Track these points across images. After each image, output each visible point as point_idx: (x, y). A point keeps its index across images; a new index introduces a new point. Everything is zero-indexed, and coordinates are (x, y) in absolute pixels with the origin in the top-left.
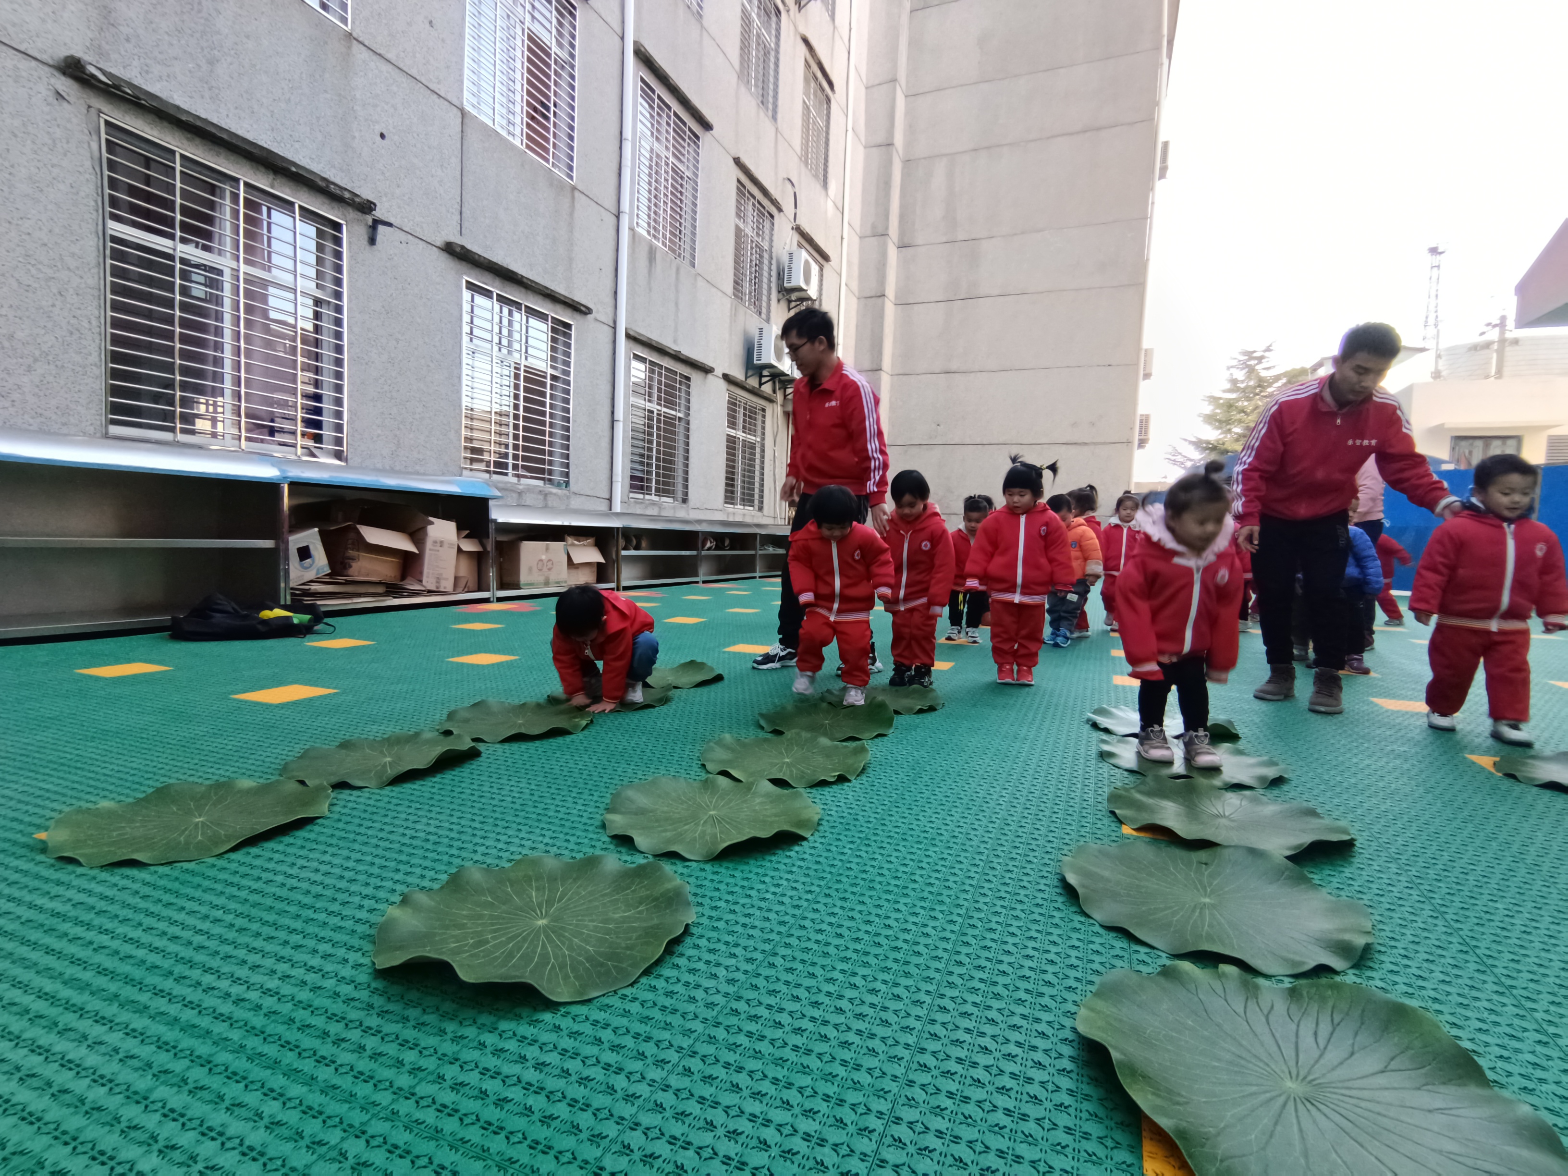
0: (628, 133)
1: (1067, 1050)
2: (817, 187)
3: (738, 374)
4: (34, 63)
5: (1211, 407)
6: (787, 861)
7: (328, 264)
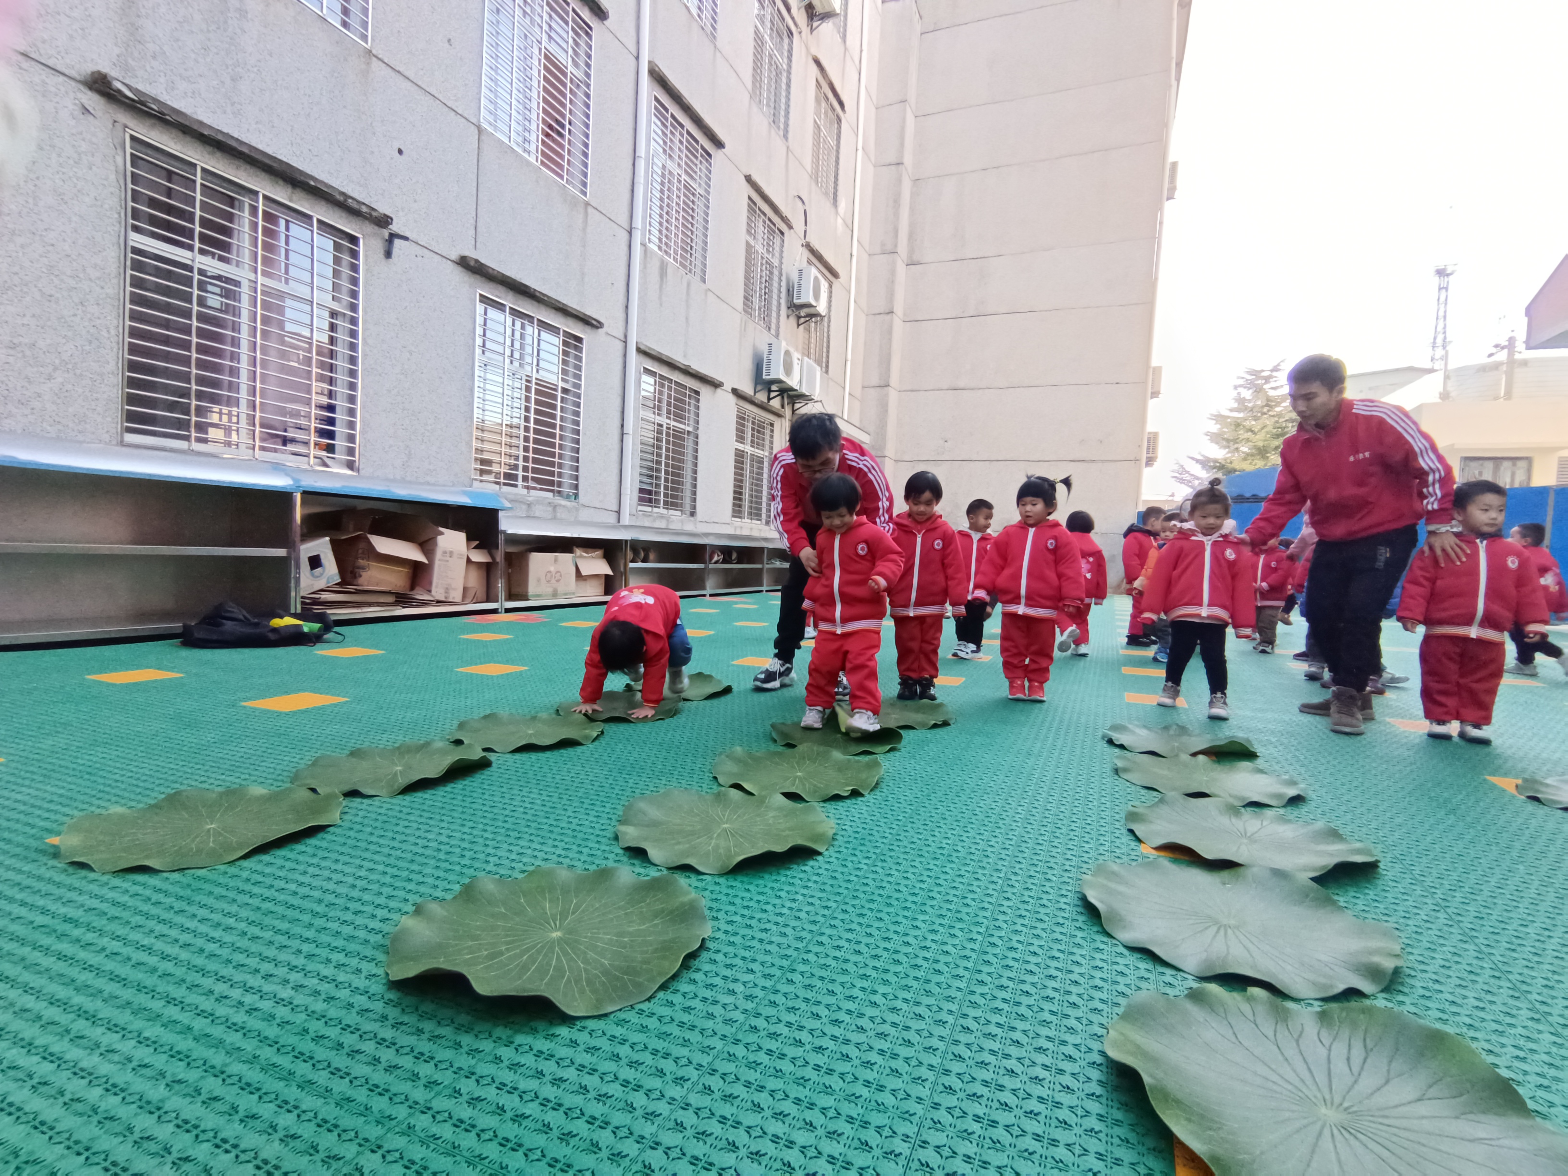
0: (641, 151)
1: (1095, 1074)
2: (828, 205)
3: (747, 388)
4: (61, 79)
5: (1218, 426)
6: (802, 875)
7: (344, 276)
